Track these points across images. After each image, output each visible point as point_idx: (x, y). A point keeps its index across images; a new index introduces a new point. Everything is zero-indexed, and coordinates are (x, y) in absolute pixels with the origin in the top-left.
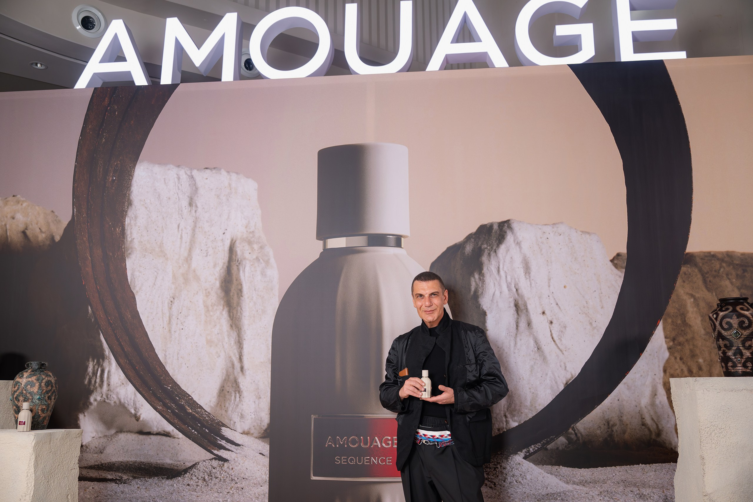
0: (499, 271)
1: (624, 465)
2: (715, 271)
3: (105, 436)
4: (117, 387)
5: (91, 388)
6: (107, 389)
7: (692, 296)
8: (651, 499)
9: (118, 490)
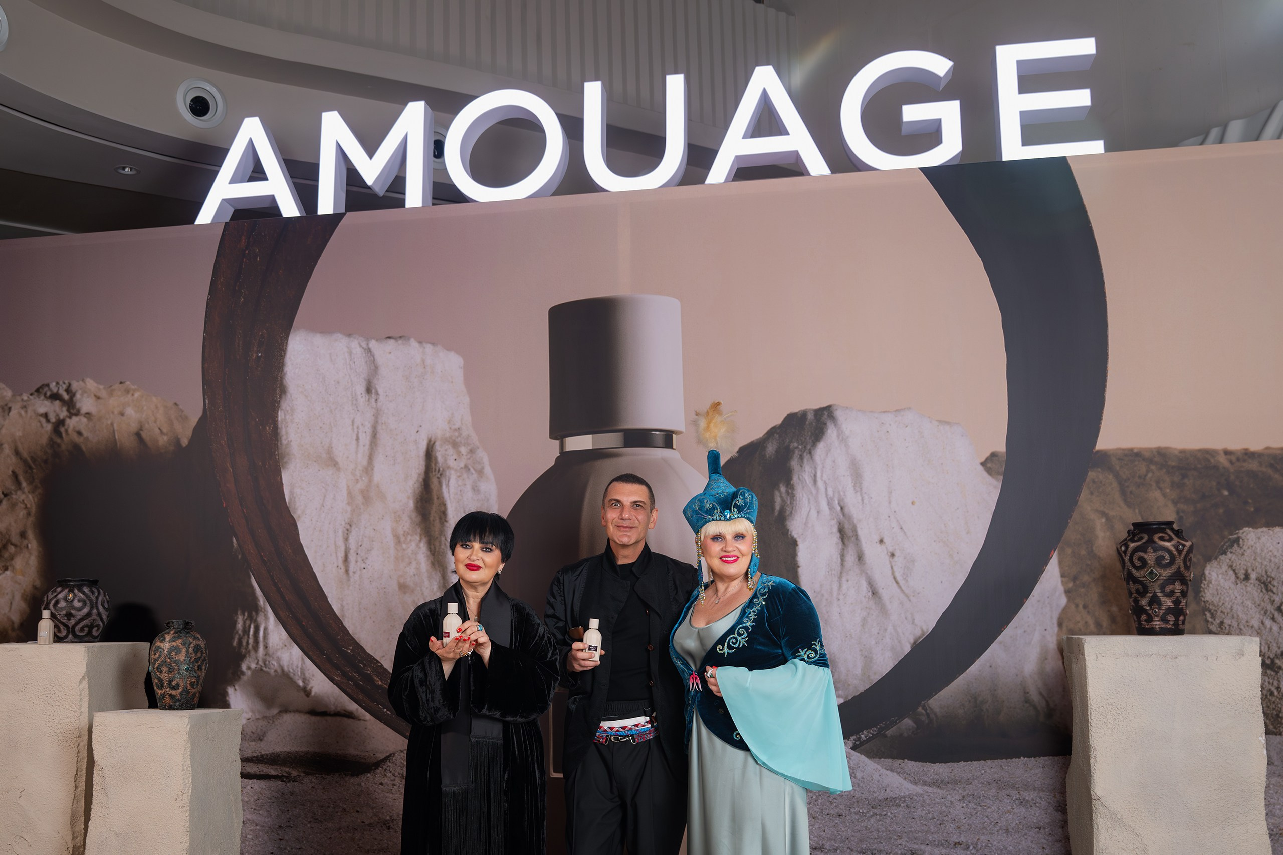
0: (815, 481)
1: (997, 759)
2: (1140, 477)
3: (265, 717)
4: (277, 650)
5: (242, 652)
6: (264, 654)
7: (1103, 514)
8: (1036, 807)
9: (286, 791)
